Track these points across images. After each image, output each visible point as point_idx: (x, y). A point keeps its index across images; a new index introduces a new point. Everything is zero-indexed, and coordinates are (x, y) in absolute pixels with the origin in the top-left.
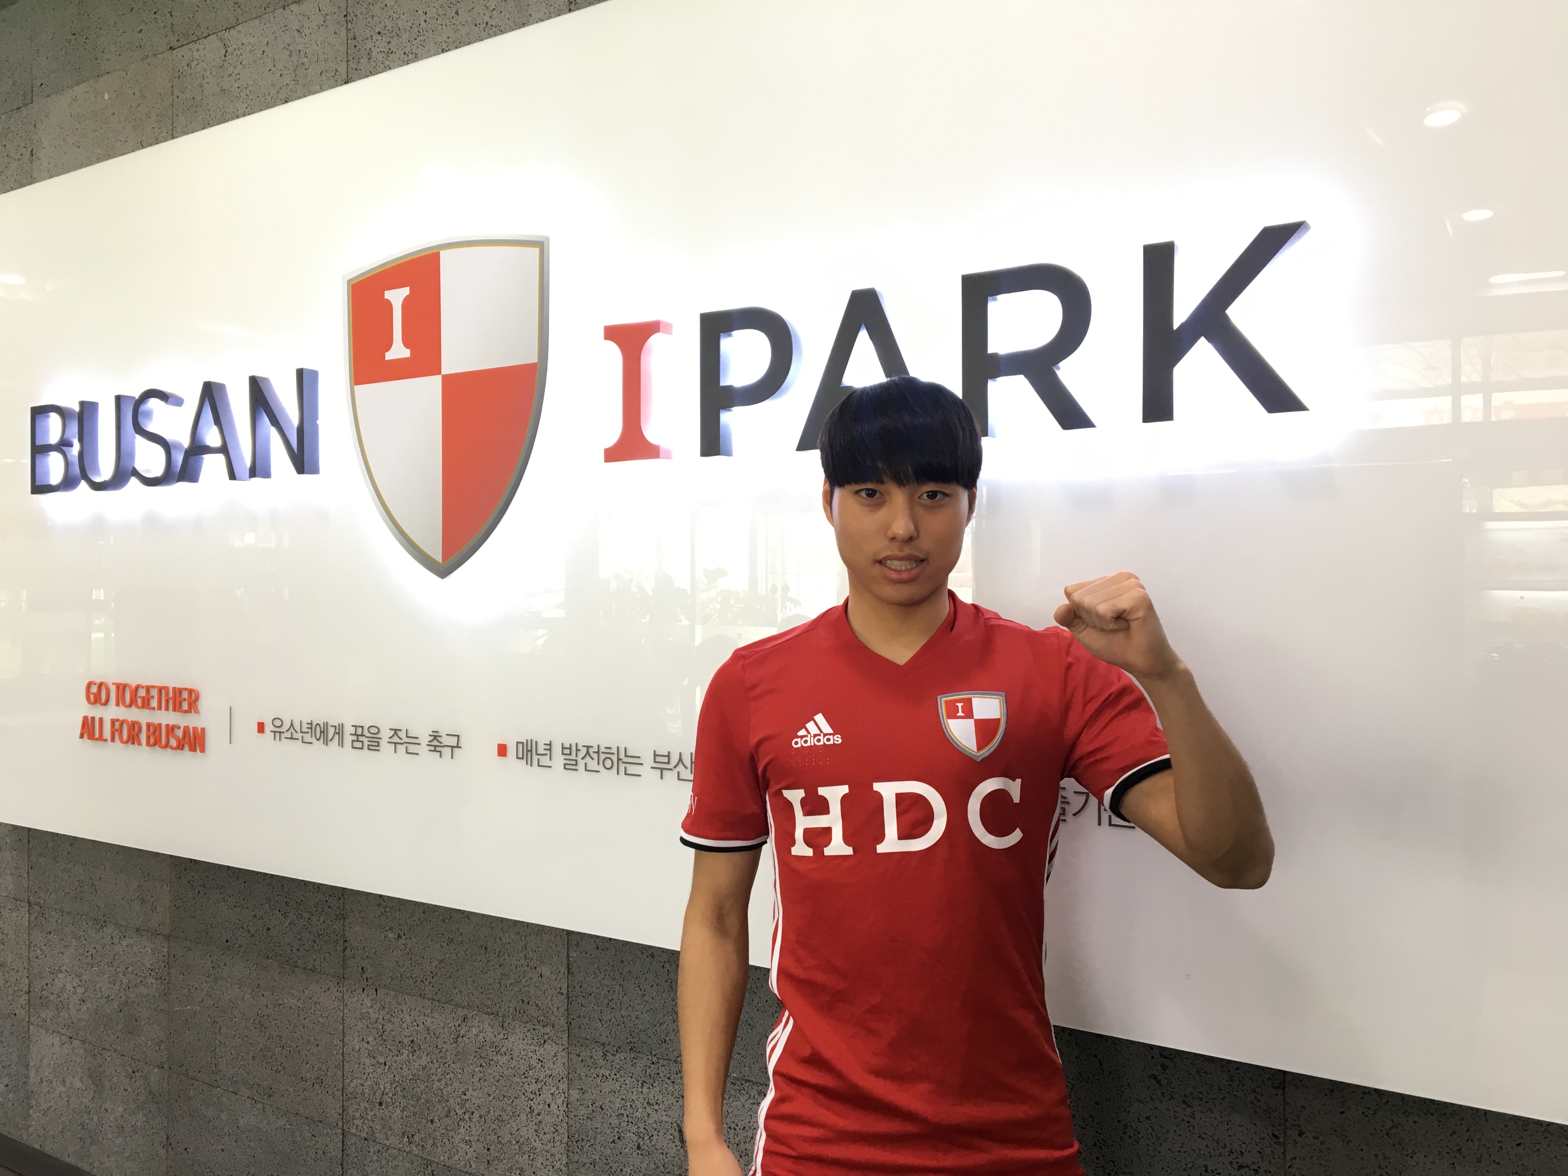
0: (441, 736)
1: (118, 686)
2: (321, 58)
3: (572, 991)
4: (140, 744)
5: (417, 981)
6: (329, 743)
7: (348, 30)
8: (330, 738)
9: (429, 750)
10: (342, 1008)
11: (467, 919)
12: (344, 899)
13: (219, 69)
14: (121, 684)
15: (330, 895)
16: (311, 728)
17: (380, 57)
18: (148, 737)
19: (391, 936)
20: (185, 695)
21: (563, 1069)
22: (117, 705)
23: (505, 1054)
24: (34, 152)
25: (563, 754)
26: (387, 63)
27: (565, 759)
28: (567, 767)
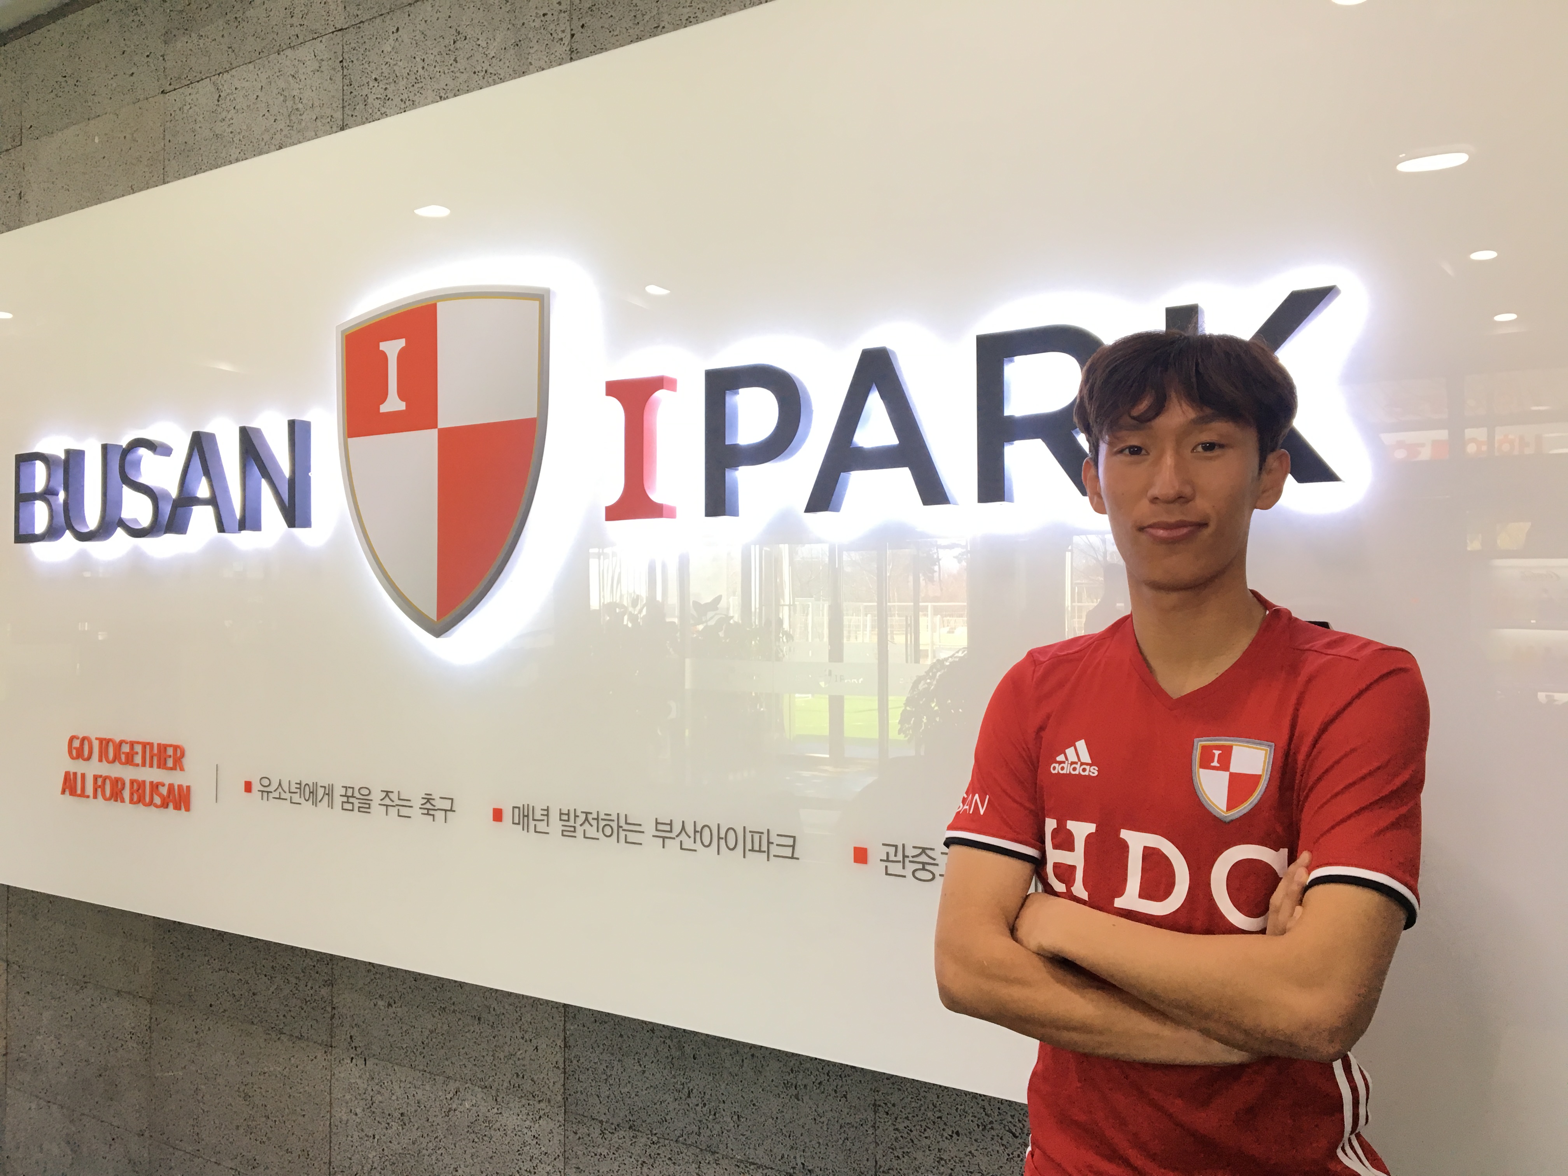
0: (434, 799)
1: (101, 740)
2: (316, 104)
3: (569, 1066)
4: (123, 801)
5: (407, 1050)
6: (318, 804)
7: (344, 76)
8: (319, 798)
9: (422, 814)
10: (329, 1078)
11: (460, 988)
12: (333, 965)
13: (212, 114)
14: (105, 739)
15: (318, 960)
16: (300, 788)
17: (377, 103)
18: (132, 794)
19: (381, 1003)
20: (170, 751)
21: (559, 1147)
22: (100, 760)
23: (499, 1129)
24: (22, 194)
25: (561, 820)
26: (383, 110)
27: (563, 826)
28: (565, 833)
